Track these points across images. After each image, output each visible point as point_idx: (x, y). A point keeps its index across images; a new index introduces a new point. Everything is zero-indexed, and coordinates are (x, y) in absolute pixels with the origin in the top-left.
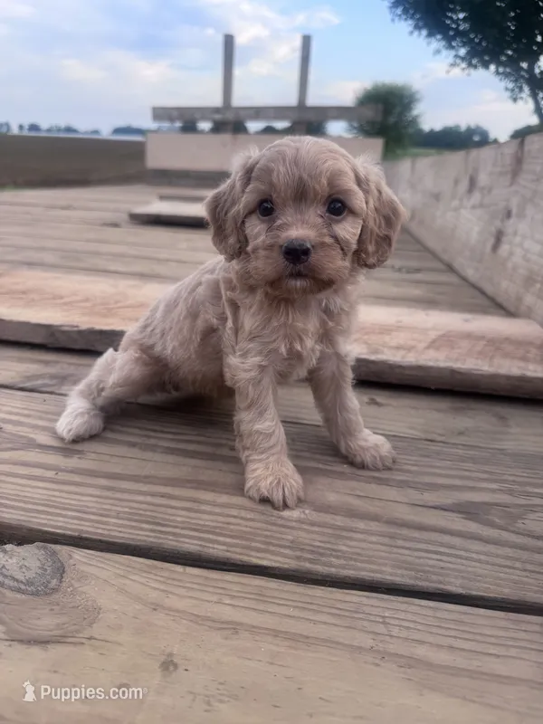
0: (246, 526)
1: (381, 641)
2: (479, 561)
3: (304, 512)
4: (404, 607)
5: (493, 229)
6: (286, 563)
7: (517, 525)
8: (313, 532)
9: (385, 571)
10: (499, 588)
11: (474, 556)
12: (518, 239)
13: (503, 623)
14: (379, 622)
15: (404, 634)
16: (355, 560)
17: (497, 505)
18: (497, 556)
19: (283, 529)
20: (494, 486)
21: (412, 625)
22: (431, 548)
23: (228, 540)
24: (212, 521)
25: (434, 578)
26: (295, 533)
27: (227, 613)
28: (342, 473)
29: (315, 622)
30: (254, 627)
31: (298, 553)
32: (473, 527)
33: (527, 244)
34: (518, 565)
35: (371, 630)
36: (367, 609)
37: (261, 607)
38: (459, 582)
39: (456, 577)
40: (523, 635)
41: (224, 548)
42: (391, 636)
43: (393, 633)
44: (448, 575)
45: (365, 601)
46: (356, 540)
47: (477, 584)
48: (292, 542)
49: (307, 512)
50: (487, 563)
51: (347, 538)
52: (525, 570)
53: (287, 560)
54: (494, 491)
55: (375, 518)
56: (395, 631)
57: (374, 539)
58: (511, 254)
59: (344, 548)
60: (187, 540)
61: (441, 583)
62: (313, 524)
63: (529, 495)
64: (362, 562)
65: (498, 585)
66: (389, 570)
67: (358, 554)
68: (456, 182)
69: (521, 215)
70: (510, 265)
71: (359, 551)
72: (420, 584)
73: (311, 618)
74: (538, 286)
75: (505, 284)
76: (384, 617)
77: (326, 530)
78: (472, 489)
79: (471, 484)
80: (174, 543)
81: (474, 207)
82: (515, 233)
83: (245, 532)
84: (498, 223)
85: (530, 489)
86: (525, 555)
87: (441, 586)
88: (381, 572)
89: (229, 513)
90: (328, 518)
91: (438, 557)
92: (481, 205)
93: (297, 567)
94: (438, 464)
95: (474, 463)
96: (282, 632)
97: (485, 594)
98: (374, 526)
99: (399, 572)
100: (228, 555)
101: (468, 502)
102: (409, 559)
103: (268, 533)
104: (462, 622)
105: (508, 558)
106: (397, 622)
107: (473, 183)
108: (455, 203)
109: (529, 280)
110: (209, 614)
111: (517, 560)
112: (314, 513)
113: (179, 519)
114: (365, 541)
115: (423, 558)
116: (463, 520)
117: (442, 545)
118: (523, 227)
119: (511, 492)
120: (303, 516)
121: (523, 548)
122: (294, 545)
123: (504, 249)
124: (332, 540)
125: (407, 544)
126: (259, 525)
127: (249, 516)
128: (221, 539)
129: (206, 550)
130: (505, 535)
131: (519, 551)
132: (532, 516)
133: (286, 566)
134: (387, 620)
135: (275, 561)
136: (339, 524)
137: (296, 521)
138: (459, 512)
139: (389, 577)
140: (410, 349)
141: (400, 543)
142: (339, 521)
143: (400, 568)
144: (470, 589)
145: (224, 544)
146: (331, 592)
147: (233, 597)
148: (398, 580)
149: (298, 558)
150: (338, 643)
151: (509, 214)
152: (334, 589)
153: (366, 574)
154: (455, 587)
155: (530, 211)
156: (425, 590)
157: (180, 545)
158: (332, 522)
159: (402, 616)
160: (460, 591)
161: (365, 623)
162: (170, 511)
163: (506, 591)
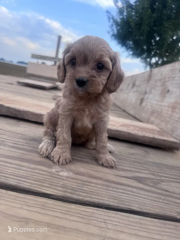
0: (42, 177)
1: (103, 231)
2: (145, 198)
3: (69, 174)
4: (113, 215)
5: (140, 98)
6: (59, 193)
7: (158, 186)
8: (73, 182)
9: (104, 200)
10: (154, 210)
11: (143, 196)
12: (149, 100)
13: (159, 224)
14: (102, 222)
15: (114, 228)
16: (91, 194)
17: (149, 178)
18: (152, 197)
19: (59, 180)
20: (147, 172)
21: (117, 224)
22: (124, 192)
23: (31, 181)
24: (26, 174)
25: (126, 203)
26: (64, 182)
27: (24, 213)
28: (87, 162)
29: (70, 220)
30: (38, 221)
31: (65, 190)
32: (141, 185)
33: (152, 101)
34: (161, 201)
35: (98, 225)
36: (97, 215)
37: (44, 211)
38: (137, 206)
39: (136, 204)
40: (167, 230)
41: (30, 185)
42: (108, 229)
43: (108, 227)
44: (132, 203)
45: (95, 211)
46: (91, 186)
47: (145, 207)
48: (63, 185)
49: (71, 174)
50: (148, 199)
51: (88, 185)
52: (164, 203)
53: (59, 192)
54: (147, 174)
55: (101, 179)
56: (110, 227)
57: (100, 186)
58: (146, 105)
59: (87, 189)
60: (11, 180)
61: (129, 206)
62: (73, 179)
63: (161, 176)
64: (95, 195)
65: (154, 208)
66: (106, 199)
67: (93, 192)
68: (128, 85)
69: (150, 93)
70: (145, 109)
71: (93, 190)
72: (120, 206)
73: (69, 218)
74: (156, 114)
75: (143, 115)
76: (104, 219)
77: (78, 182)
78: (139, 172)
79: (138, 170)
80: (5, 180)
81: (134, 92)
82: (148, 99)
83: (40, 179)
84: (142, 96)
85: (161, 174)
86: (163, 197)
87: (130, 207)
88: (102, 200)
89: (35, 172)
90: (80, 177)
91: (127, 195)
92: (137, 91)
93: (63, 195)
94: (125, 162)
95: (139, 164)
96: (52, 224)
97: (149, 212)
98: (100, 182)
99: (111, 200)
100: (30, 187)
101: (138, 176)
102: (115, 195)
103: (52, 181)
104: (141, 223)
105: (156, 198)
106: (110, 222)
107: (134, 85)
108: (127, 91)
109: (153, 113)
110: (14, 214)
111: (160, 198)
112: (74, 175)
113: (10, 171)
114: (95, 187)
115: (121, 195)
116: (136, 183)
117: (129, 191)
118: (151, 96)
119: (154, 175)
120: (69, 175)
121: (161, 194)
122: (64, 186)
123: (144, 104)
124: (81, 185)
125: (114, 190)
126: (48, 177)
127: (43, 173)
128: (29, 181)
129: (19, 184)
130: (154, 189)
131: (160, 196)
132: (163, 183)
133: (58, 194)
134: (106, 221)
135: (53, 192)
136: (85, 179)
137: (65, 177)
138: (135, 180)
139: (106, 202)
140: (114, 126)
141: (111, 189)
142: (84, 178)
143: (112, 199)
144: (142, 209)
145: (30, 183)
146: (80, 207)
147: (29, 206)
148: (111, 204)
149: (65, 191)
150: (81, 231)
151: (146, 93)
152: (81, 206)
153: (96, 200)
154: (135, 208)
155: (153, 91)
156: (123, 209)
157: (7, 181)
158: (82, 179)
159: (113, 219)
160: (138, 210)
161: (95, 222)
162: (6, 168)
163: (158, 210)
